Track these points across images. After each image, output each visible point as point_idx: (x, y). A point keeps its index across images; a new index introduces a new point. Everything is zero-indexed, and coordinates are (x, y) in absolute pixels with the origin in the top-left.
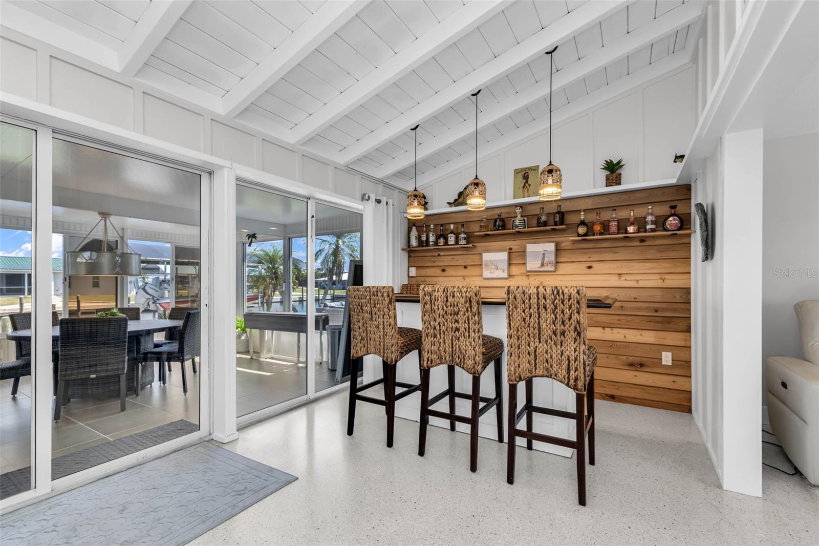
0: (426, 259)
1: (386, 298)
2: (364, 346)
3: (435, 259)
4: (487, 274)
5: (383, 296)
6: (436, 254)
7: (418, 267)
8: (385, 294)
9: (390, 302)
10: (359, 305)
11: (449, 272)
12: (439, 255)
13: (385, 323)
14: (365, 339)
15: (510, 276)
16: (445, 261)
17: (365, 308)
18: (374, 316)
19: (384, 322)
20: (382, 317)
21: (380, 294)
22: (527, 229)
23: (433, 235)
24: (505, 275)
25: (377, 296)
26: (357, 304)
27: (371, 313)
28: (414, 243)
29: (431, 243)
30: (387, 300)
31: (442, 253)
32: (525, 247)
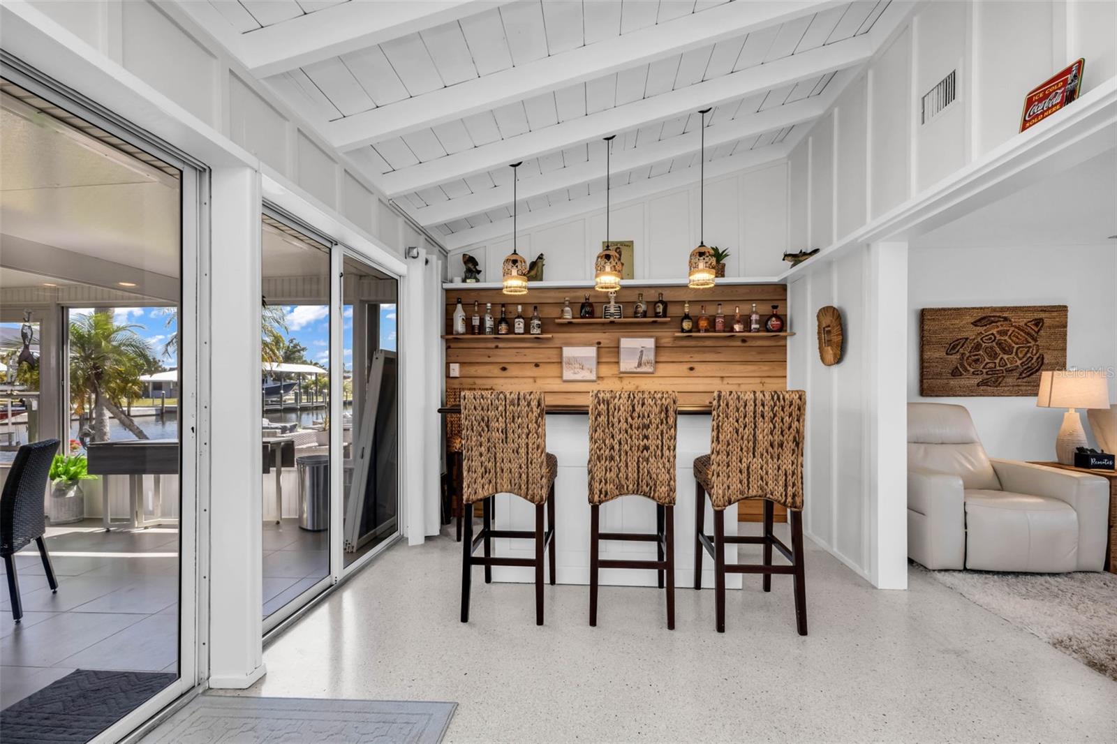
0: (476, 352)
1: (535, 409)
2: (490, 481)
3: (488, 352)
4: (568, 375)
5: (529, 404)
6: (493, 345)
7: (462, 364)
8: (534, 404)
9: (541, 415)
10: (483, 420)
11: (513, 371)
12: (497, 347)
13: (530, 445)
14: (493, 471)
15: (599, 378)
16: (504, 356)
17: (494, 424)
18: (510, 435)
19: (527, 444)
20: (524, 436)
21: (523, 403)
22: (623, 320)
23: (491, 318)
24: (593, 377)
25: (519, 405)
26: (478, 418)
27: (505, 431)
28: (459, 326)
29: (487, 330)
30: (536, 411)
31: (500, 345)
32: (619, 341)
